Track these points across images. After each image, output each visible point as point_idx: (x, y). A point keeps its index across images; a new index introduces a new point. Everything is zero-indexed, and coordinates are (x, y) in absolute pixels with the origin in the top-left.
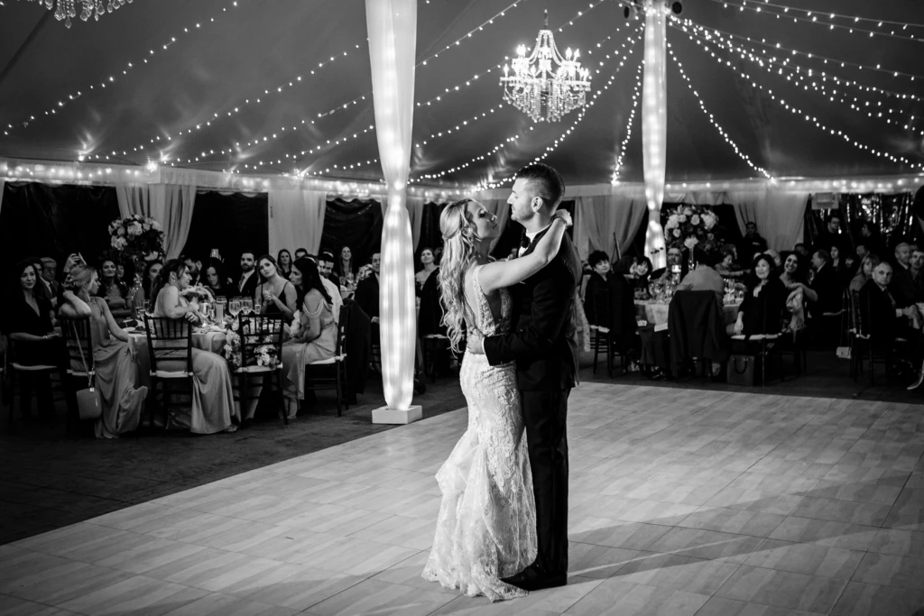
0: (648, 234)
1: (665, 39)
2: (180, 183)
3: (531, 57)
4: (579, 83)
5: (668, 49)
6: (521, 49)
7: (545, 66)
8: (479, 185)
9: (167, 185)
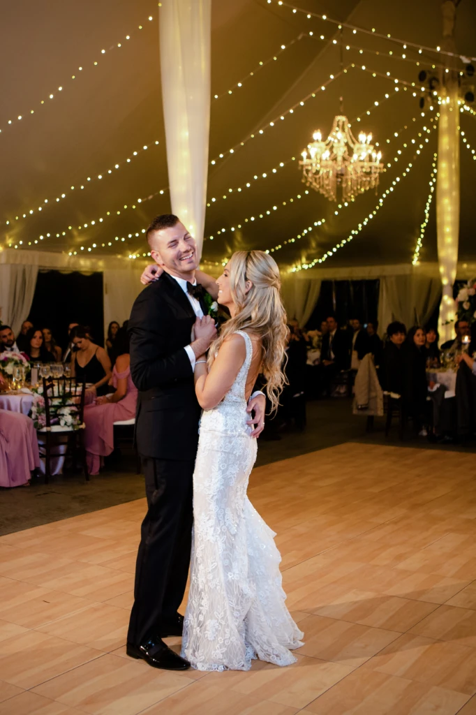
0: (441, 308)
1: (459, 128)
2: (24, 262)
3: (327, 142)
4: (371, 164)
5: (461, 138)
6: (317, 135)
7: (340, 151)
8: (294, 265)
9: (12, 265)
